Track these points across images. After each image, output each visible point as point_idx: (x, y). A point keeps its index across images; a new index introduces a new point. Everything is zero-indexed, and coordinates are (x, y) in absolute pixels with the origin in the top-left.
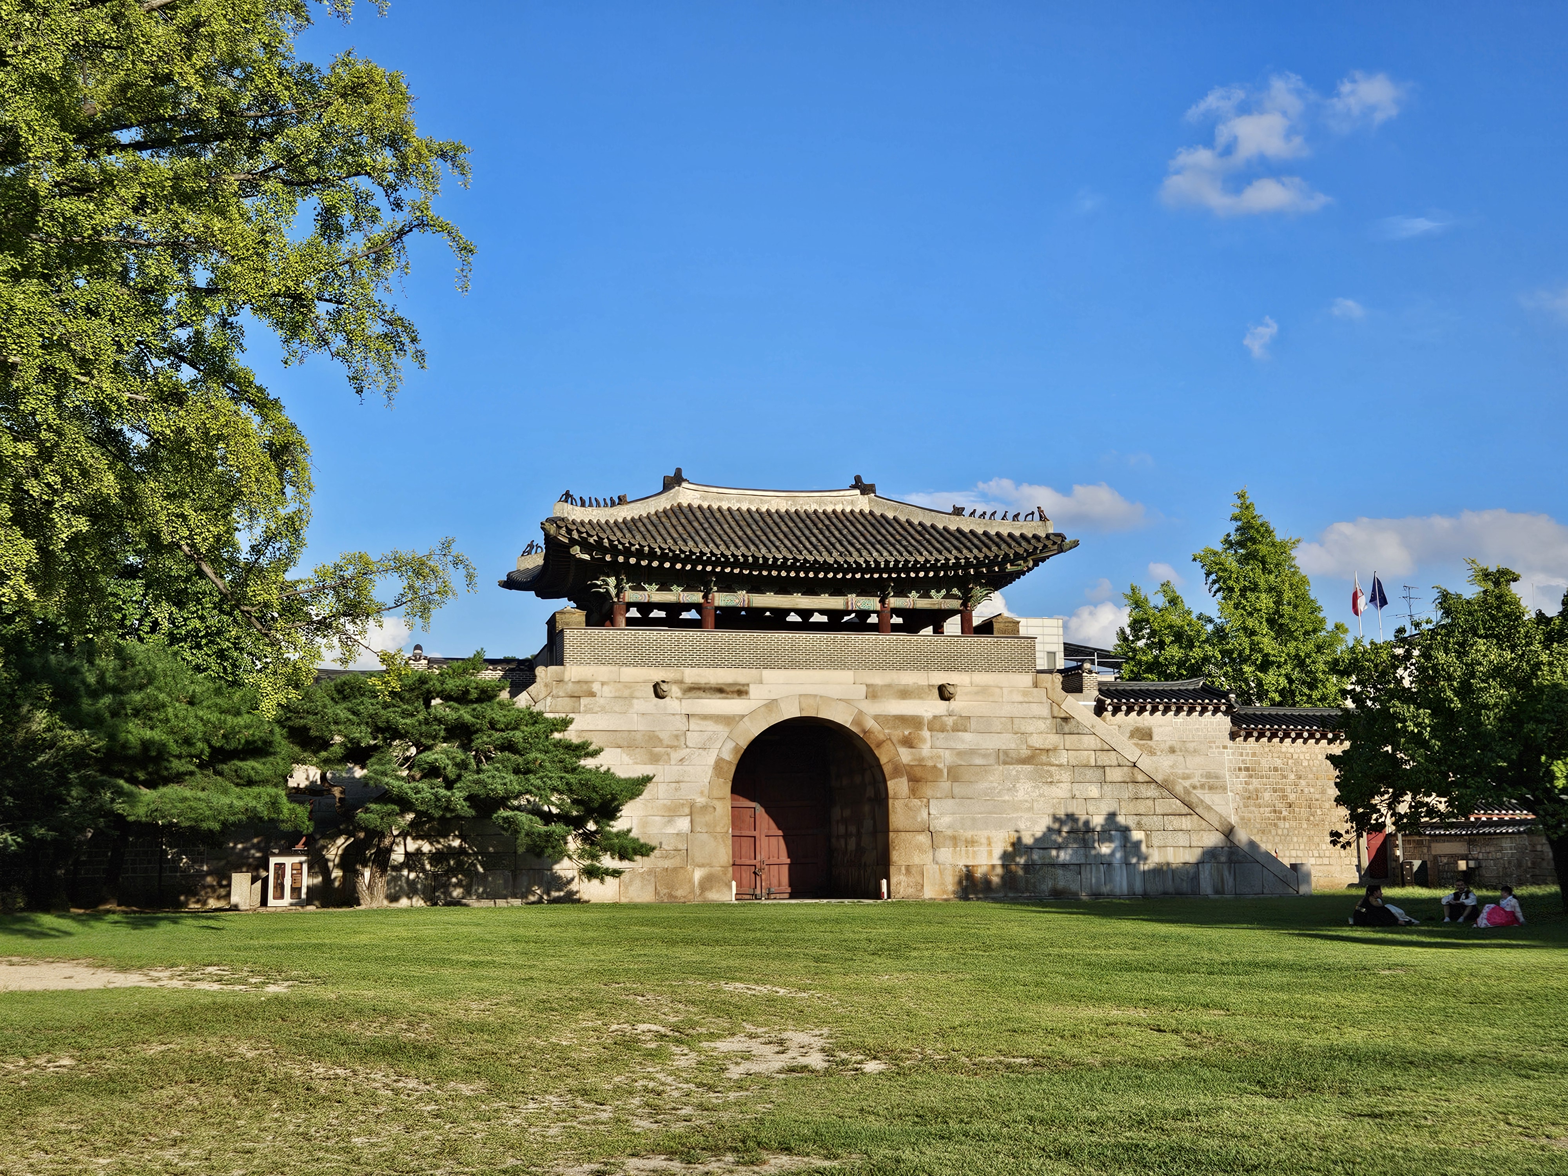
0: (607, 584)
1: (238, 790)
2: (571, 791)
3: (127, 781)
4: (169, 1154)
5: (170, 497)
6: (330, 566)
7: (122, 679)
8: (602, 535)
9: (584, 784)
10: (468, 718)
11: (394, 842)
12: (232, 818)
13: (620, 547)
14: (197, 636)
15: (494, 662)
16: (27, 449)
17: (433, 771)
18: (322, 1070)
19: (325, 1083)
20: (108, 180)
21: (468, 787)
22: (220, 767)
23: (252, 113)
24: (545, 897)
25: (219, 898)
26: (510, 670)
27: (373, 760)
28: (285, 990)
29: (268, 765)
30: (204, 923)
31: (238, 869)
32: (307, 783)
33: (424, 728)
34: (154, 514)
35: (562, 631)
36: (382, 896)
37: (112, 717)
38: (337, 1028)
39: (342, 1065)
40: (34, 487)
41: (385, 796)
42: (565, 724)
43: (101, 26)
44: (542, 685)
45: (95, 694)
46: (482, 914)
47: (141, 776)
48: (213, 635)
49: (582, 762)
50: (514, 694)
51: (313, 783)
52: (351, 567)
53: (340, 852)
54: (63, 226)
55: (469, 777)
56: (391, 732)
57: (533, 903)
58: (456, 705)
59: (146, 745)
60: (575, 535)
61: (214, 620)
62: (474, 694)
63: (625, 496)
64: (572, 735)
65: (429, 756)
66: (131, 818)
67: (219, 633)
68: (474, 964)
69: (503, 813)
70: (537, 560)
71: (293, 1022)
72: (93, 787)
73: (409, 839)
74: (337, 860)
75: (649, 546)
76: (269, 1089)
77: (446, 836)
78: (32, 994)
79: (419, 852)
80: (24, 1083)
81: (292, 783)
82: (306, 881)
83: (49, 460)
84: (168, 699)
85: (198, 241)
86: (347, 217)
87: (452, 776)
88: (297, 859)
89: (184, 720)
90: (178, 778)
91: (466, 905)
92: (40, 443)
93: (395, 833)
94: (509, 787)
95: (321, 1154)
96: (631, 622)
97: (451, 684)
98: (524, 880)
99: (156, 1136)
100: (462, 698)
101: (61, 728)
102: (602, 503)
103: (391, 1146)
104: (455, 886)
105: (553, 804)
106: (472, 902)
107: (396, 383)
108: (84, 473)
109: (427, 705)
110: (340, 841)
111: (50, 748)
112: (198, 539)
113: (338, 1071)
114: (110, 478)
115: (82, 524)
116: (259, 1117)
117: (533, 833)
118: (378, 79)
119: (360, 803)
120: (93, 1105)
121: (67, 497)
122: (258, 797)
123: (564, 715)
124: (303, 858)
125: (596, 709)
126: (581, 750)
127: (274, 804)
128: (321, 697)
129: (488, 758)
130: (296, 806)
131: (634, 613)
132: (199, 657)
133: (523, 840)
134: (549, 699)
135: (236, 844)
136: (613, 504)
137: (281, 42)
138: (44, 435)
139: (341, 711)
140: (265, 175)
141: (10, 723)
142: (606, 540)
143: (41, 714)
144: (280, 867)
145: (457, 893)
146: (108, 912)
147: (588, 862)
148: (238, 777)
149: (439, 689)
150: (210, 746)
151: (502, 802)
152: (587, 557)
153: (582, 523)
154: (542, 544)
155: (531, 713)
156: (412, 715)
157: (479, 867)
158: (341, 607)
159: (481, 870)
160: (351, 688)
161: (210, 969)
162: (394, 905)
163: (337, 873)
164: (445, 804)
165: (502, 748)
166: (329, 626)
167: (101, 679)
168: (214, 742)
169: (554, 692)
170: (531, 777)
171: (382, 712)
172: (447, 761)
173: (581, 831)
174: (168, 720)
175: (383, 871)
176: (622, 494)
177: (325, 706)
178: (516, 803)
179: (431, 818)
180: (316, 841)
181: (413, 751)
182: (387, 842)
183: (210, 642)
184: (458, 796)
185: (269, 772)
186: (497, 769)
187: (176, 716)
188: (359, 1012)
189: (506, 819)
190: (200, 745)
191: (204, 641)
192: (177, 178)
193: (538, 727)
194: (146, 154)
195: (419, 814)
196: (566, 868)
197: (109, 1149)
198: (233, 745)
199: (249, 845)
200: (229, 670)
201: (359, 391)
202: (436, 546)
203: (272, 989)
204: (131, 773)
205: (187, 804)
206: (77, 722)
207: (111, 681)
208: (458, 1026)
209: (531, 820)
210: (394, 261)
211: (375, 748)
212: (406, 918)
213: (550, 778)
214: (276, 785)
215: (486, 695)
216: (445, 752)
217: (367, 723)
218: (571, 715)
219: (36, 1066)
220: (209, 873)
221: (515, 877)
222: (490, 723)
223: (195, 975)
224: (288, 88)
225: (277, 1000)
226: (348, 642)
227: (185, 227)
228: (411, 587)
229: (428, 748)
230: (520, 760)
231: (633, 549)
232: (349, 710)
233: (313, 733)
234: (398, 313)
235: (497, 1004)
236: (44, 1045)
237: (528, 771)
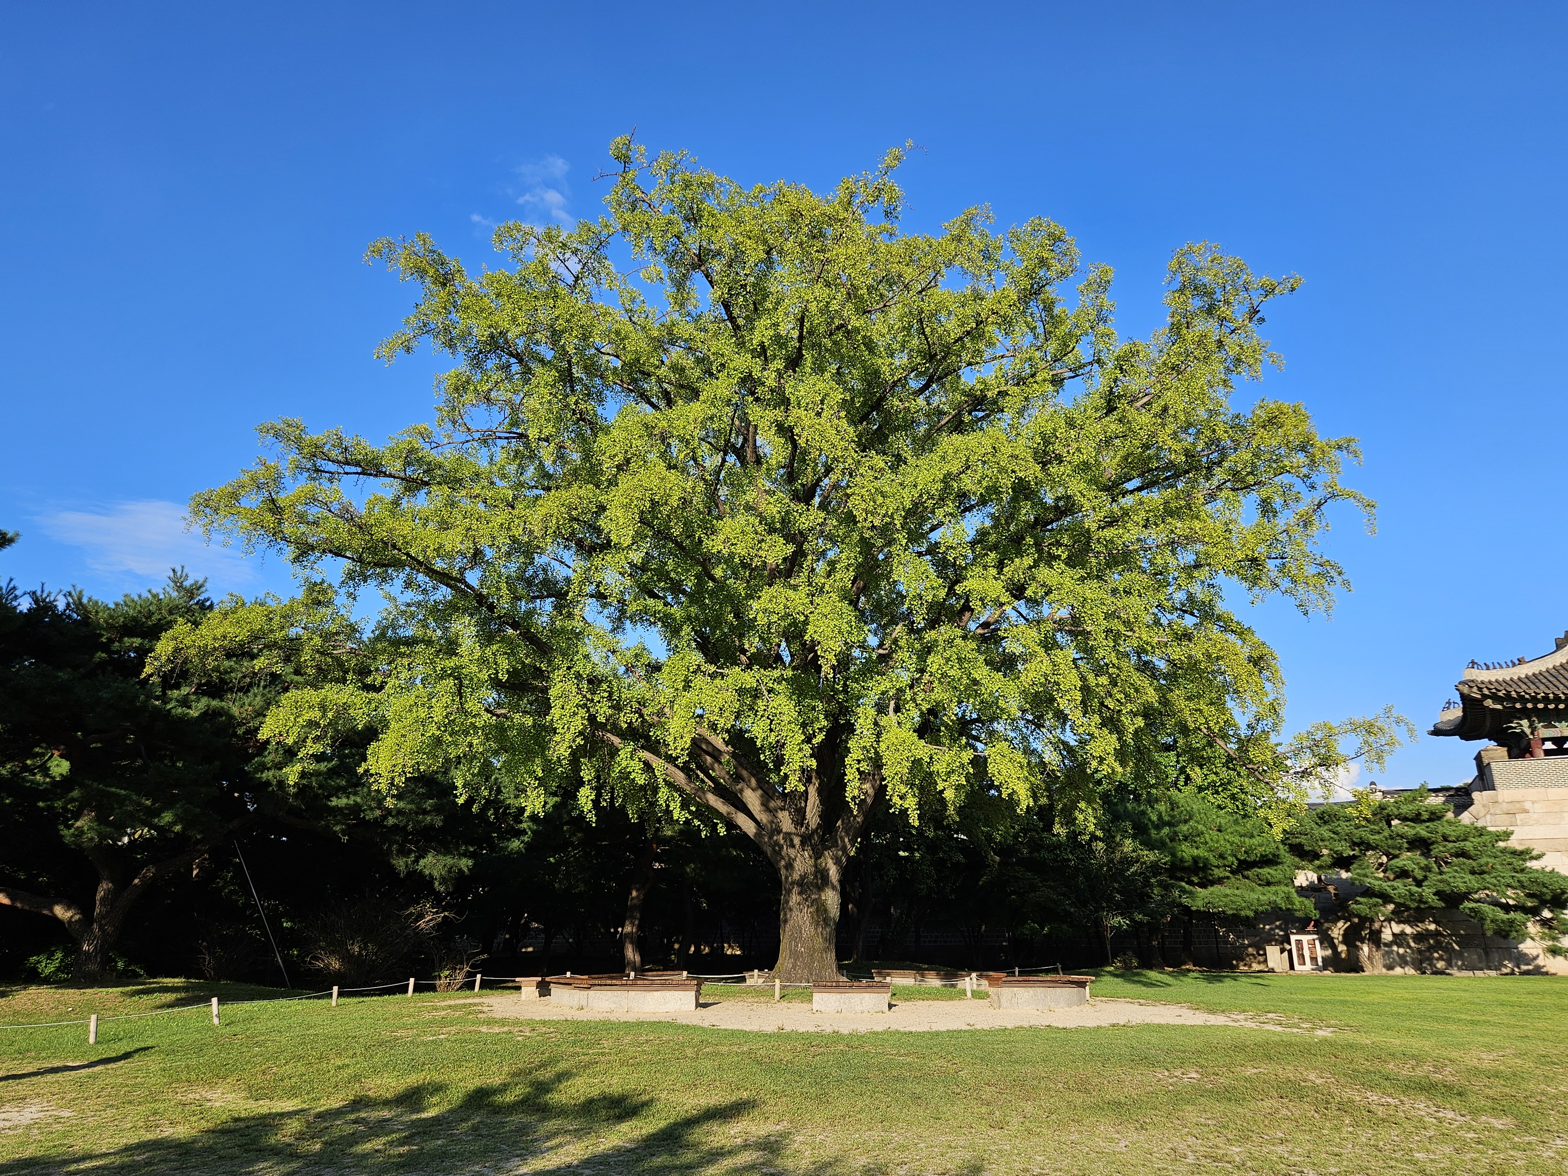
0: (1521, 726)
1: (1261, 888)
2: (1523, 887)
3: (1187, 883)
4: (1280, 1149)
5: (1189, 699)
6: (1304, 733)
7: (1173, 817)
8: (1509, 689)
9: (1535, 882)
10: (1424, 834)
11: (1382, 926)
12: (1261, 908)
13: (1527, 696)
14: (1215, 786)
15: (1436, 791)
16: (1104, 680)
17: (1403, 874)
18: (1375, 1098)
19: (1381, 1108)
20: (1126, 513)
21: (1435, 885)
22: (1246, 873)
23: (1206, 453)
24: (1516, 970)
25: (1259, 963)
26: (1450, 796)
27: (1355, 866)
28: (1330, 1035)
29: (1279, 871)
30: (1254, 981)
31: (1269, 943)
32: (1308, 883)
33: (1390, 842)
34: (1181, 711)
35: (1489, 764)
36: (1381, 966)
37: (1171, 842)
38: (1378, 1065)
39: (1390, 1095)
40: (1110, 703)
41: (1369, 892)
42: (1507, 835)
43: (1113, 427)
44: (1480, 806)
45: (1158, 827)
46: (1467, 982)
47: (1195, 880)
48: (1225, 785)
49: (1529, 864)
50: (1457, 813)
51: (1312, 883)
52: (1319, 732)
53: (1342, 932)
54: (1106, 546)
55: (1433, 877)
56: (1365, 846)
57: (1507, 974)
58: (1412, 824)
59: (1195, 859)
60: (1486, 692)
61: (1224, 774)
62: (1425, 816)
63: (1523, 658)
64: (1514, 843)
65: (1398, 863)
66: (1194, 908)
67: (1229, 783)
68: (1473, 1022)
69: (1467, 904)
70: (1456, 713)
71: (1343, 1059)
72: (1166, 887)
73: (1393, 923)
74: (1341, 938)
75: (1553, 693)
76: (1339, 1109)
77: (1423, 922)
78: (1160, 1026)
79: (1403, 933)
80: (1171, 1088)
81: (1297, 883)
82: (1321, 953)
83: (1116, 685)
84: (1204, 829)
85: (1186, 538)
86: (1278, 501)
87: (1420, 877)
88: (1311, 937)
89: (1217, 842)
90: (1220, 881)
91: (1448, 974)
92: (1110, 676)
93: (1382, 919)
94: (1469, 885)
95: (1393, 1163)
96: (1548, 753)
97: (1405, 809)
98: (1496, 956)
99: (1267, 1135)
100: (1417, 819)
101: (1141, 850)
102: (1504, 665)
103: (1449, 1164)
104: (1438, 959)
105: (1510, 898)
106: (1454, 971)
107: (1331, 604)
108: (1137, 690)
109: (1390, 825)
110: (1340, 924)
111: (1137, 862)
112: (1212, 724)
113: (1388, 1100)
114: (1151, 691)
115: (1140, 722)
116: (1338, 1129)
117: (1497, 920)
118: (1285, 411)
119: (1352, 896)
120: (1220, 1108)
121: (1129, 706)
122: (1276, 893)
123: (1504, 829)
124: (1315, 937)
125: (1531, 822)
126: (1524, 854)
127: (1288, 898)
128: (1309, 824)
129: (1446, 863)
130: (1304, 899)
131: (1549, 745)
132: (1219, 800)
133: (1489, 926)
134: (1488, 817)
135: (1264, 926)
136: (1514, 665)
137: (1221, 406)
138: (1111, 671)
139: (1325, 831)
140: (1219, 488)
141: (1110, 847)
142: (1513, 693)
143: (1128, 842)
144: (1299, 942)
145: (1440, 965)
146: (1189, 971)
147: (1550, 943)
148: (1260, 879)
149: (1397, 813)
150: (1237, 859)
151: (1465, 896)
152: (1499, 707)
153: (1490, 682)
154: (1458, 700)
155: (1476, 828)
156: (1379, 833)
157: (1454, 945)
158: (1315, 760)
159: (1457, 947)
160: (1329, 816)
161: (1270, 1015)
162: (1391, 972)
163: (1342, 948)
164: (1418, 898)
165: (1457, 855)
166: (1311, 774)
167: (1160, 816)
168: (1239, 856)
169: (1492, 811)
170: (1486, 876)
171: (1355, 831)
172: (1414, 866)
173: (1538, 918)
174: (1206, 843)
175: (1378, 947)
176: (1520, 657)
177: (1312, 829)
178: (1476, 896)
179: (1408, 909)
180: (1322, 924)
181: (1384, 859)
182: (1377, 925)
183: (1225, 789)
184: (1428, 892)
185: (1281, 876)
186: (1456, 871)
187: (1212, 840)
188: (1393, 1055)
189: (1471, 909)
190: (1230, 858)
191: (1220, 789)
192: (1167, 502)
193: (1484, 838)
194: (1144, 493)
195: (1398, 905)
196: (1528, 947)
197: (1238, 1141)
198: (1253, 858)
199: (1273, 926)
200: (1240, 806)
201: (1306, 613)
202: (1381, 712)
203: (1319, 1033)
204: (1189, 878)
205: (1229, 898)
206: (1150, 845)
207: (1166, 818)
208: (1476, 1072)
209: (1493, 910)
210: (1317, 523)
211: (1354, 857)
212: (1403, 983)
213: (1503, 877)
214: (1287, 885)
215: (1435, 816)
216: (1410, 859)
217: (1345, 840)
218: (1511, 828)
219: (1176, 1077)
220: (1249, 946)
221: (1487, 954)
222: (1443, 836)
223: (1262, 1019)
224: (1226, 432)
225: (1325, 1041)
226: (1325, 784)
227: (1178, 531)
228: (1366, 742)
229: (1396, 856)
230: (1474, 864)
231: (1539, 697)
232: (1330, 831)
233: (1307, 848)
234: (1325, 558)
235: (1503, 1056)
236: (1177, 1062)
237: (1483, 873)
